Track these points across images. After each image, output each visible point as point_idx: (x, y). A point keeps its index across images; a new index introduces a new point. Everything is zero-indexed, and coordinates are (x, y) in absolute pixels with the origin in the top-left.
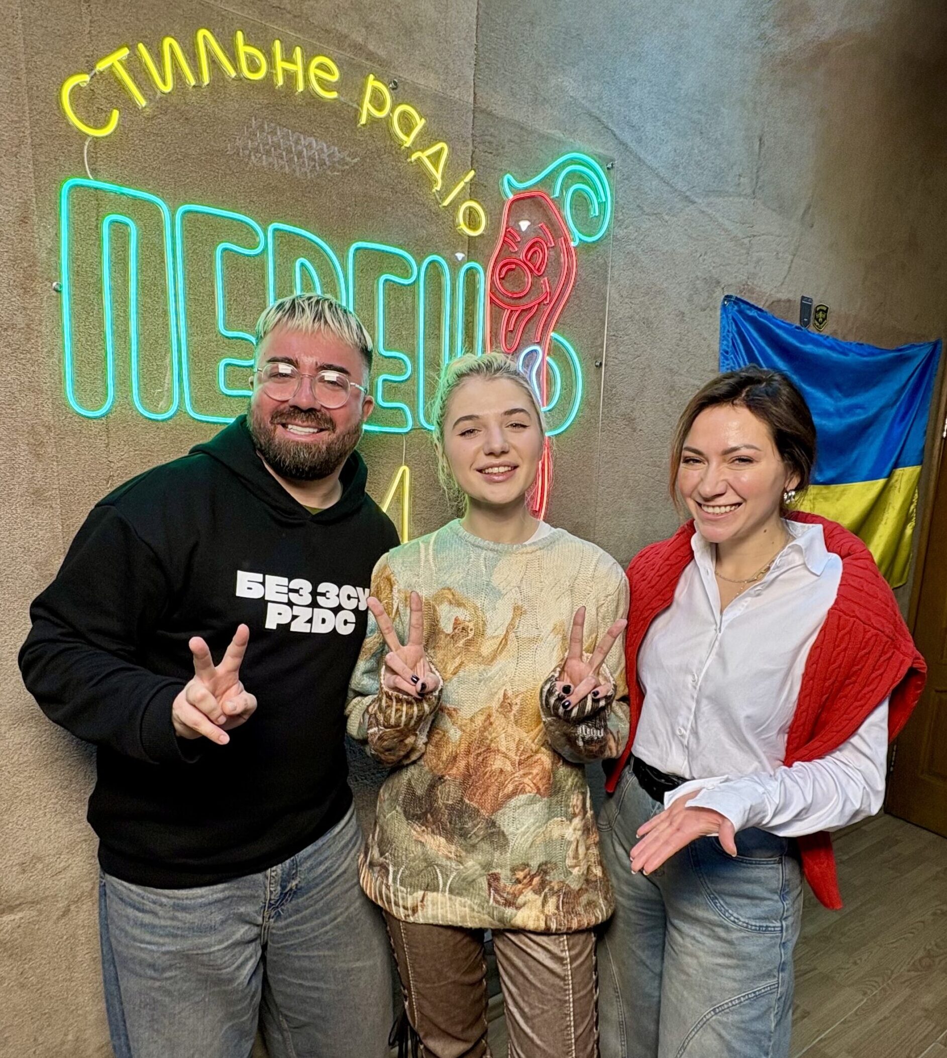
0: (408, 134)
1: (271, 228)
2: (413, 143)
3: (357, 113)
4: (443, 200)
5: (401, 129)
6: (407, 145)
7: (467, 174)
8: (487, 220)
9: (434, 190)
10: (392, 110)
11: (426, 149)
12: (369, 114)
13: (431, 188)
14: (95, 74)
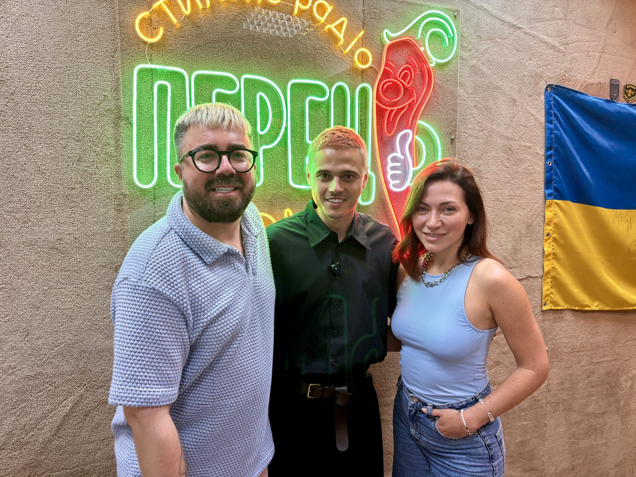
0: (322, 16)
1: (243, 78)
2: (326, 20)
3: (293, 8)
4: (345, 50)
5: (318, 14)
6: (322, 22)
7: (359, 33)
8: (373, 58)
9: (339, 45)
10: (313, 3)
11: (334, 22)
12: (299, 9)
13: (337, 44)
14: (152, 10)
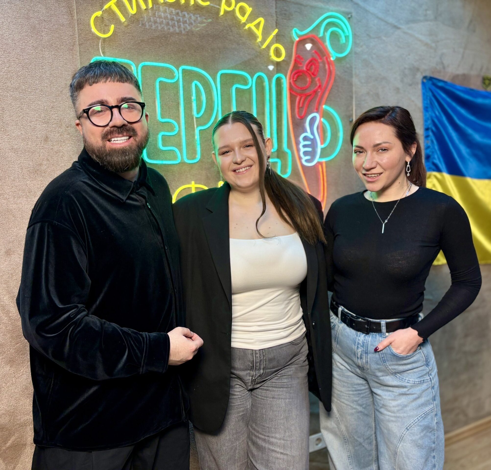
0: (244, 16)
1: (181, 69)
2: (247, 20)
3: (219, 10)
4: (262, 45)
5: (241, 14)
6: (243, 21)
7: (274, 31)
8: (286, 52)
9: (258, 41)
10: (236, 6)
11: (253, 22)
12: (225, 10)
14: (104, 10)
